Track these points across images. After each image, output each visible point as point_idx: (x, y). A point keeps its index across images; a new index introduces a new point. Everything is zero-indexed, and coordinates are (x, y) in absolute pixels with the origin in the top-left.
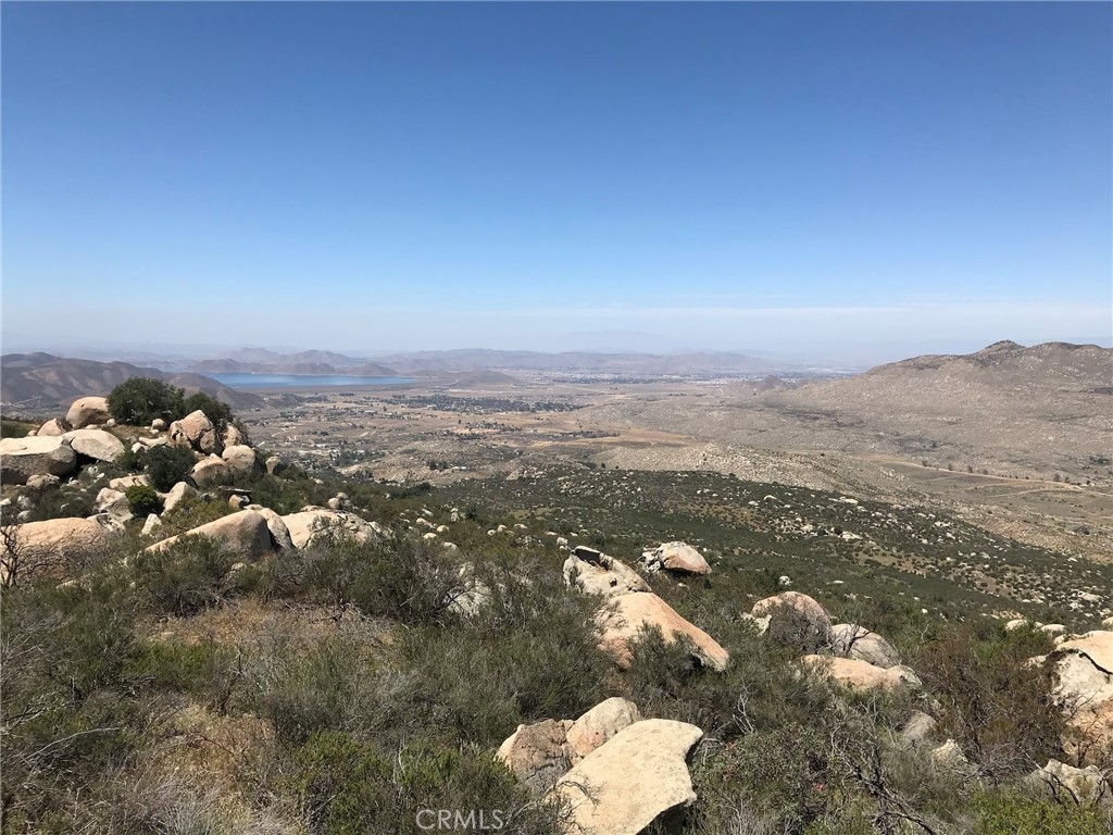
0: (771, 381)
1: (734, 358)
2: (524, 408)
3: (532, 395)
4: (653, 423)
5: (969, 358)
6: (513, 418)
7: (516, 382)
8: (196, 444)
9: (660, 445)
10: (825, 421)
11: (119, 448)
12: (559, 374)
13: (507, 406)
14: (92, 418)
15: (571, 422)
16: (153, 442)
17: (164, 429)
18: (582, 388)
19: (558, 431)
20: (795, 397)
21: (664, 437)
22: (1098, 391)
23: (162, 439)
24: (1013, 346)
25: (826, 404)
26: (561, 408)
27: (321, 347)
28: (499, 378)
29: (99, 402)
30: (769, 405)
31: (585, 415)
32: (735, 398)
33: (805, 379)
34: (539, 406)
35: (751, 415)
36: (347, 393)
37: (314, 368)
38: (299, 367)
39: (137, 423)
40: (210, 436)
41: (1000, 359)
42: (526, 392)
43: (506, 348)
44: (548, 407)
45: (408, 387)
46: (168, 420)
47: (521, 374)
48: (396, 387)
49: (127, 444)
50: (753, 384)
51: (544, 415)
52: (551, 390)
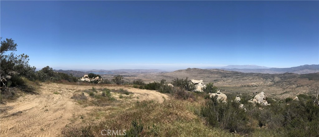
0: (162, 73)
1: (157, 70)
2: (129, 76)
3: (130, 75)
4: (147, 78)
5: (185, 70)
6: (128, 78)
7: (128, 73)
8: (98, 80)
9: (148, 81)
10: (169, 77)
11: (90, 80)
12: (134, 72)
13: (127, 76)
14: (86, 77)
15: (136, 78)
16: (93, 80)
17: (94, 79)
18: (137, 74)
19: (134, 79)
20: (165, 74)
21: (148, 80)
22: (198, 73)
23: (94, 80)
24: (190, 68)
25: (169, 75)
26: (134, 76)
27: (102, 69)
28: (126, 73)
29: (87, 76)
30: (162, 75)
31: (138, 77)
32: (158, 75)
33: (166, 72)
34: (131, 76)
35: (160, 77)
36: (106, 75)
37: (102, 72)
38: (100, 72)
39: (91, 78)
40: (99, 79)
41: (189, 70)
42: (129, 74)
43: (127, 69)
44: (132, 76)
45: (113, 74)
46: (94, 78)
47: (128, 72)
48: (112, 74)
49: (91, 80)
50: (160, 73)
51: (132, 77)
52: (133, 74)
